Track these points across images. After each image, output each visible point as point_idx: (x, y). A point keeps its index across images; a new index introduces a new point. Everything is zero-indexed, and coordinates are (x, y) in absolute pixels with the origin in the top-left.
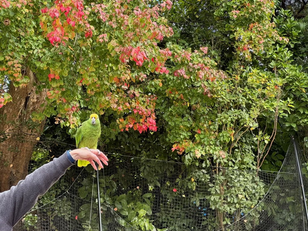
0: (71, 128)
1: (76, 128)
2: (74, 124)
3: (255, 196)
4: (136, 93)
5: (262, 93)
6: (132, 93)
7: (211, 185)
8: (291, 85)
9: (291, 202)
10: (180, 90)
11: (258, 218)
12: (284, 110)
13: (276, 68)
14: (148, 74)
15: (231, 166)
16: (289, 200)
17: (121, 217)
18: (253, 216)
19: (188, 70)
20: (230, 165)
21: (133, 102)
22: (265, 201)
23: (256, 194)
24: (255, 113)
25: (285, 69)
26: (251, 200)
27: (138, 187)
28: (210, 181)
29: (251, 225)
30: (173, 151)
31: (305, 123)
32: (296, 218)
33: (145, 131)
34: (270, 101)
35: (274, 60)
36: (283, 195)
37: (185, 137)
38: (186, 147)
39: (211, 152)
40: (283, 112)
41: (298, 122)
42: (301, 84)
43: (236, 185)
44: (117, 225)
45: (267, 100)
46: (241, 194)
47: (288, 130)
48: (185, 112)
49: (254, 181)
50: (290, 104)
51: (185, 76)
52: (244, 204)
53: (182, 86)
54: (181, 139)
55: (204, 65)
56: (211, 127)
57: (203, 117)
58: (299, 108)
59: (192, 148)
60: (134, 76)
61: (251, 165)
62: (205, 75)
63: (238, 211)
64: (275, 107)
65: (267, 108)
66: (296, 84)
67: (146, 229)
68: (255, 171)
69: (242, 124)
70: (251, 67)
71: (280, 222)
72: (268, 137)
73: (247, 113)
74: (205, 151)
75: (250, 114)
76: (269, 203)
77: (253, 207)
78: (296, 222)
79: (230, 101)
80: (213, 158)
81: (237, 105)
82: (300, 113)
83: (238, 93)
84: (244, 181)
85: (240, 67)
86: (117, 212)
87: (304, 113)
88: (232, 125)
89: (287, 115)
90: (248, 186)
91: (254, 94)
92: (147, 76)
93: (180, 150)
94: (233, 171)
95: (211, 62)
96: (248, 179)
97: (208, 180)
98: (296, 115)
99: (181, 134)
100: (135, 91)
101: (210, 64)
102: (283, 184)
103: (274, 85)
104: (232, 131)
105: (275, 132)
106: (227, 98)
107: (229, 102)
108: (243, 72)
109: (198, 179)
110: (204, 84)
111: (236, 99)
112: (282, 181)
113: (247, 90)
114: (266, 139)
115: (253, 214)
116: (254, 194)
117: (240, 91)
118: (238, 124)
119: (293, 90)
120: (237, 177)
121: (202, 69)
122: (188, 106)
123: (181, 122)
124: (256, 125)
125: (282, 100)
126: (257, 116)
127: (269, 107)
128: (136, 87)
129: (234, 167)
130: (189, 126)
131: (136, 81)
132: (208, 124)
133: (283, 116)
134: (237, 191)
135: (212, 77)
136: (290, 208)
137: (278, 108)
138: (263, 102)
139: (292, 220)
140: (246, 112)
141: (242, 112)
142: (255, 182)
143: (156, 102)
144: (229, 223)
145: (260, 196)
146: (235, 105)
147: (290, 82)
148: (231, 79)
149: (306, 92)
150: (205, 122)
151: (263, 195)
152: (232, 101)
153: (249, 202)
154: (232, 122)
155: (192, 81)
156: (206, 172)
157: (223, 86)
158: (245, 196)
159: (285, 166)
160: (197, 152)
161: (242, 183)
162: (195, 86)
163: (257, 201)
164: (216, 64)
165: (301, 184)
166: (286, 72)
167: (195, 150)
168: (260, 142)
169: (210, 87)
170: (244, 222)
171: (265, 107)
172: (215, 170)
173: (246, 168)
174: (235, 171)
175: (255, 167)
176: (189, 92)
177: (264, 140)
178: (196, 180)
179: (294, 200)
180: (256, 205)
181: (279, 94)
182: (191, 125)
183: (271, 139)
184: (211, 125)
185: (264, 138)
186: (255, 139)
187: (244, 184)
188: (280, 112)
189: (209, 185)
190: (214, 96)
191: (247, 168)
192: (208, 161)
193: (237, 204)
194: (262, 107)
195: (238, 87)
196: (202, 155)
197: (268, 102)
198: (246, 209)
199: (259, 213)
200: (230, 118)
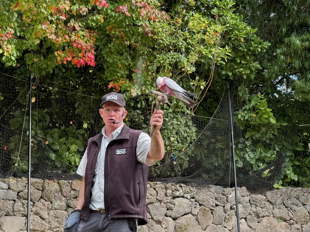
0: (4, 56)
1: (11, 56)
2: (8, 51)
3: (186, 140)
4: (76, 27)
5: (202, 38)
6: (72, 25)
7: (144, 126)
8: (231, 33)
9: (221, 147)
10: (121, 27)
11: (188, 161)
12: (222, 58)
13: (218, 15)
14: (90, 8)
15: (166, 109)
16: (219, 145)
17: (52, 151)
18: (183, 159)
19: (131, 7)
20: (165, 107)
21: (73, 35)
22: (195, 145)
23: (188, 138)
24: (194, 58)
25: (227, 17)
26: (182, 144)
27: (71, 123)
28: (144, 122)
29: (180, 167)
30: (109, 88)
31: (241, 72)
32: (223, 163)
33: (84, 65)
34: (209, 48)
35: (217, 7)
36: (213, 140)
37: (122, 76)
38: (122, 86)
39: (147, 92)
40: (221, 60)
41: (234, 71)
42: (241, 34)
43: (169, 127)
44: (47, 158)
45: (206, 46)
46: (173, 137)
47: (224, 78)
48: (124, 50)
49: (186, 125)
50: (228, 52)
51: (127, 13)
52: (176, 147)
53: (124, 24)
54: (119, 77)
55: (147, 4)
56: (150, 68)
57: (142, 57)
58: (237, 57)
59: (128, 86)
60: (75, 8)
61: (186, 109)
62: (147, 14)
63: (169, 153)
64: (214, 54)
65: (205, 53)
66: (235, 33)
67: (76, 164)
68: (189, 115)
69: (180, 67)
70: (193, 12)
71: (208, 166)
72: (203, 83)
73: (186, 58)
74: (141, 91)
75: (188, 59)
76: (199, 147)
77: (183, 150)
78: (223, 167)
79: (170, 43)
80: (148, 99)
81: (177, 49)
82: (237, 62)
83: (178, 36)
84: (177, 124)
85: (183, 11)
86: (48, 145)
87: (240, 63)
88: (170, 68)
89: (224, 63)
90: (180, 129)
91: (194, 38)
92: (89, 10)
93: (117, 88)
94: (167, 114)
95: (155, 2)
96: (181, 123)
97: (142, 121)
98: (233, 63)
99: (118, 72)
100: (75, 24)
101: (153, 3)
102: (214, 129)
103: (214, 31)
104: (169, 73)
105: (211, 79)
106: (167, 40)
107: (169, 45)
108: (186, 16)
109: (132, 119)
110: (145, 23)
111: (176, 42)
112: (214, 127)
113: (188, 34)
114: (202, 85)
115: (183, 157)
116: (186, 138)
117: (181, 35)
118: (176, 68)
119: (233, 39)
120: (170, 120)
121: (144, 7)
122: (128, 44)
123: (120, 60)
124: (194, 69)
125: (221, 47)
126: (195, 61)
127: (208, 53)
128: (76, 20)
129: (168, 110)
130: (127, 64)
131: (76, 14)
132: (146, 64)
133: (220, 63)
134: (169, 133)
135: (154, 16)
136: (219, 153)
137: (216, 55)
138: (202, 47)
139: (219, 165)
140: (185, 56)
141: (181, 56)
142: (188, 126)
143: (96, 38)
144: (159, 164)
145: (192, 139)
146: (175, 48)
147: (230, 31)
148: (173, 22)
149: (244, 43)
150: (144, 62)
151: (194, 140)
152: (172, 44)
153: (180, 145)
154: (170, 65)
155: (133, 20)
156: (140, 113)
157: (164, 28)
158: (177, 139)
159: (218, 112)
160: (133, 91)
161: (175, 127)
162: (137, 25)
163: (188, 145)
164: (159, 4)
165: (231, 131)
166: (227, 19)
167: (131, 88)
168: (197, 87)
169: (150, 27)
170: (174, 164)
171: (204, 53)
172: (150, 111)
173: (180, 112)
174: (170, 114)
175: (189, 112)
176: (129, 31)
177: (200, 86)
178: (130, 120)
179: (223, 146)
180: (187, 148)
181: (218, 42)
182: (130, 64)
183: (207, 86)
184: (149, 65)
185: (200, 84)
186: (192, 83)
187: (177, 128)
188: (218, 59)
189: (143, 125)
190: (154, 37)
191: (182, 111)
192: (143, 102)
193: (168, 147)
194: (200, 52)
195: (179, 30)
196: (138, 94)
197: (207, 48)
198: (177, 152)
199: (189, 156)
200: (168, 60)
